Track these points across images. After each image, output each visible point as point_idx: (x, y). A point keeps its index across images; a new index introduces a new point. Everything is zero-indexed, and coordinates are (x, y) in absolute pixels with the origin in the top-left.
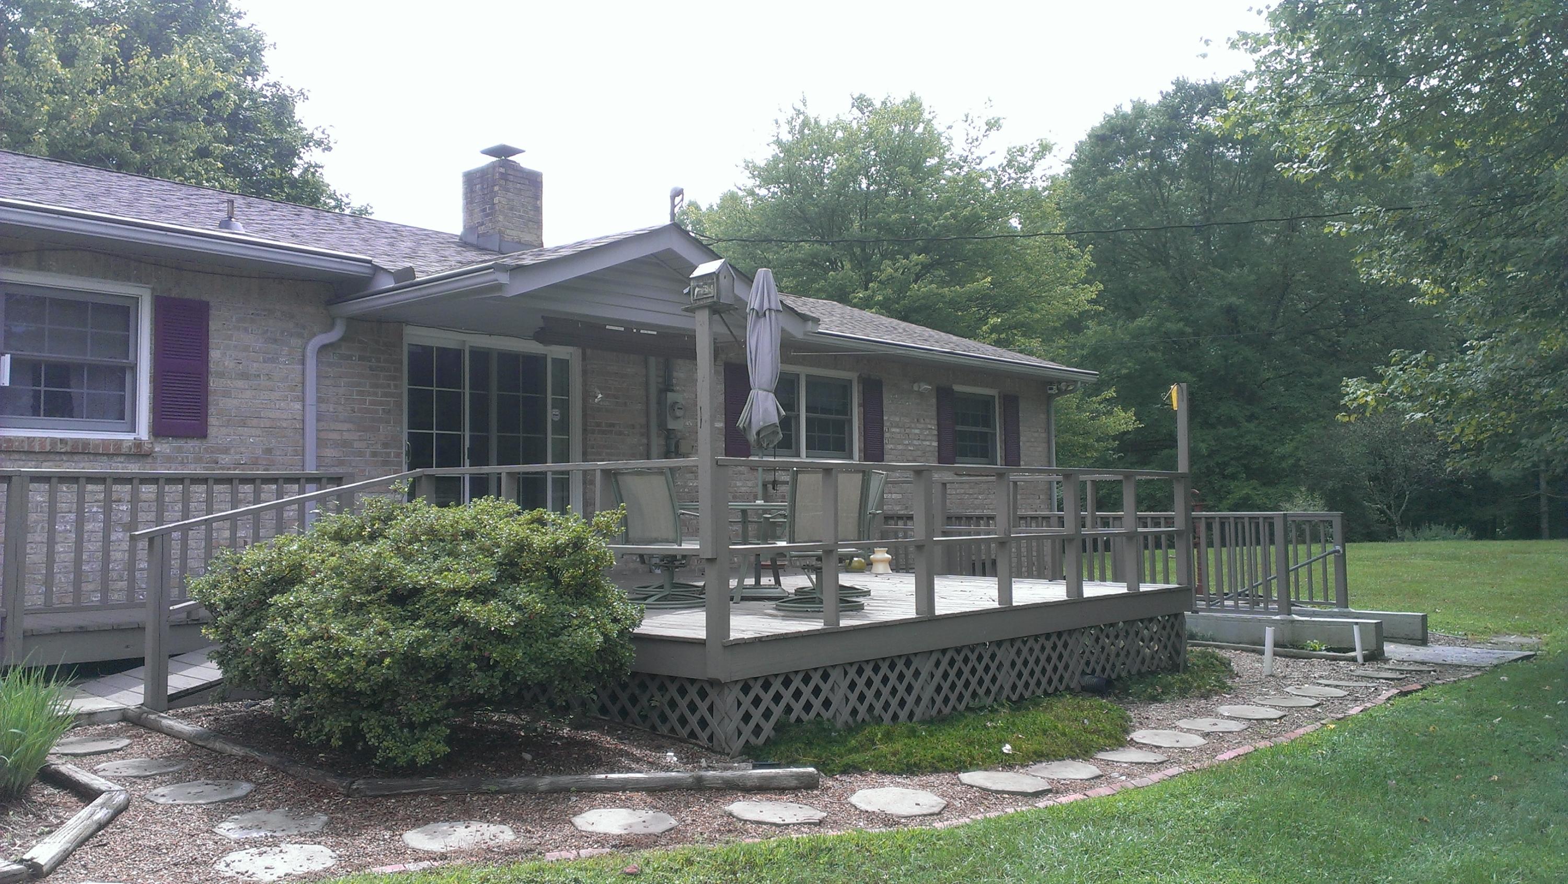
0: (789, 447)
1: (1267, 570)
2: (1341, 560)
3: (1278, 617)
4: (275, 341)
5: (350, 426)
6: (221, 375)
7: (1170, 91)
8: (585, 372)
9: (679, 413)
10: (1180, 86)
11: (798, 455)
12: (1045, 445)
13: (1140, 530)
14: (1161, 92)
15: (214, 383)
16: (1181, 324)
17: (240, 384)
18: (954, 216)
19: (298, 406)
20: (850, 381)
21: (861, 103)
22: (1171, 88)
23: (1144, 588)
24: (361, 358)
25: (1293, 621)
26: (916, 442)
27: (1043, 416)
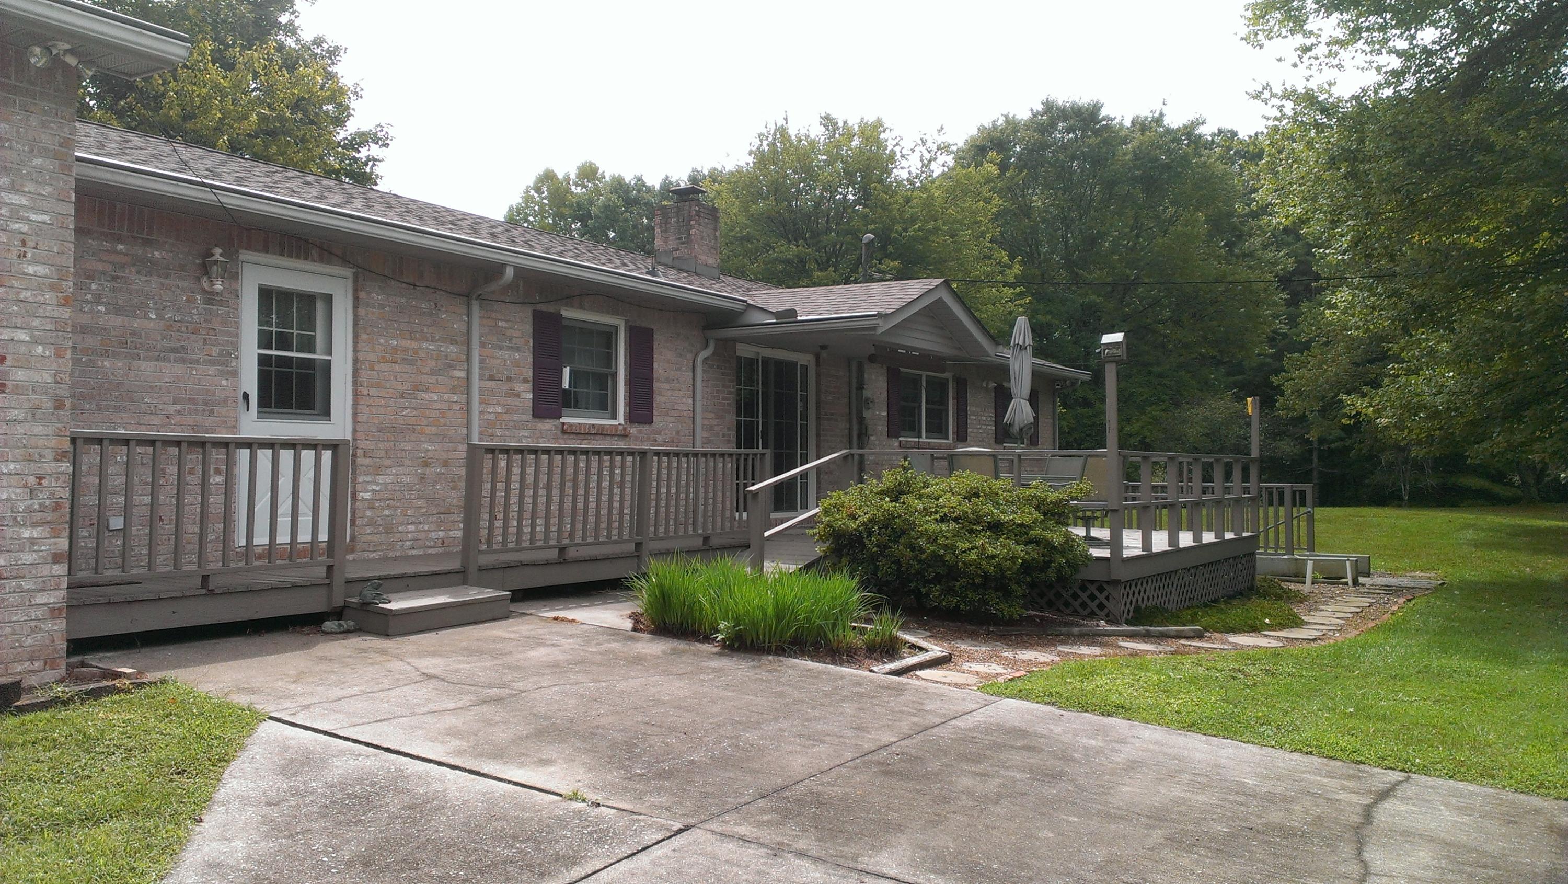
0: (914, 430)
1: (1266, 523)
2: (1311, 518)
3: (1286, 557)
4: (681, 355)
5: (712, 415)
6: (658, 380)
7: (1040, 110)
8: (818, 375)
9: (871, 405)
10: (1049, 106)
11: (920, 436)
12: (1051, 429)
13: (1227, 496)
14: (1032, 110)
15: (656, 385)
16: (1049, 317)
17: (667, 386)
18: (920, 229)
19: (690, 401)
20: (948, 380)
21: (828, 121)
22: (1040, 108)
23: (1245, 534)
24: (718, 367)
25: (1296, 559)
26: (984, 427)
27: (1051, 406)
